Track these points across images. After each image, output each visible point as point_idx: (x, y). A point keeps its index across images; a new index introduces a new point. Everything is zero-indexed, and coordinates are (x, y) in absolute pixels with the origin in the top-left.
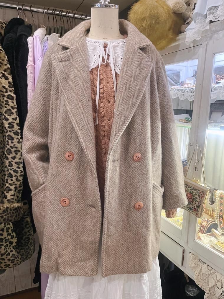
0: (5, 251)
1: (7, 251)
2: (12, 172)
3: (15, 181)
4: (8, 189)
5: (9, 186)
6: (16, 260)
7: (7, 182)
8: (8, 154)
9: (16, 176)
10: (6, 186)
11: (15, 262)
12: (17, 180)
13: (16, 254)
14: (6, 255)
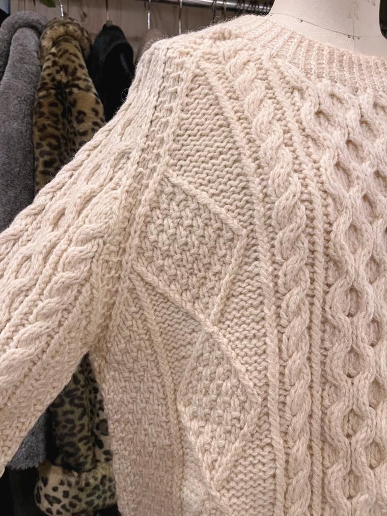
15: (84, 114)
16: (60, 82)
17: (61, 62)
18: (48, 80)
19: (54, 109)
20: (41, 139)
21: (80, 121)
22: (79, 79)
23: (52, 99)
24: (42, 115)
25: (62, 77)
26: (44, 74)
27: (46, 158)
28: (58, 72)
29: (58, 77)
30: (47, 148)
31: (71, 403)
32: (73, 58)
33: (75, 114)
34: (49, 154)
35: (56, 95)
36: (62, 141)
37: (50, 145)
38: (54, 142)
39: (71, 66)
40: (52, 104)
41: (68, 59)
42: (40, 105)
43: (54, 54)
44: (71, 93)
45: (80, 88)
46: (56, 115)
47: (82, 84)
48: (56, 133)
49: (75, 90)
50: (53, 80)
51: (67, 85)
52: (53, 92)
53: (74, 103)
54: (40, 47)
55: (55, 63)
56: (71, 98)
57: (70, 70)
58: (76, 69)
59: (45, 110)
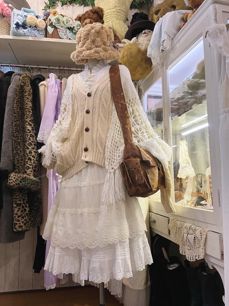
0: (21, 214)
1: (22, 215)
2: (31, 157)
3: (32, 163)
4: (28, 167)
5: (29, 166)
6: (27, 224)
7: (27, 163)
8: (29, 146)
9: (33, 160)
10: (27, 166)
11: (27, 225)
12: (34, 163)
13: (28, 220)
14: (21, 217)
15: (26, 91)
16: (22, 85)
17: (23, 81)
18: (19, 85)
19: (20, 90)
20: (16, 96)
21: (25, 93)
22: (26, 84)
23: (20, 88)
24: (17, 92)
25: (23, 84)
26: (19, 84)
27: (17, 100)
28: (22, 83)
29: (22, 84)
30: (17, 98)
31: (18, 156)
32: (26, 80)
33: (24, 91)
34: (18, 99)
35: (21, 88)
36: (21, 97)
37: (18, 98)
38: (19, 97)
39: (25, 82)
40: (19, 89)
41: (25, 80)
42: (17, 90)
43: (22, 80)
44: (24, 87)
45: (26, 86)
46: (20, 92)
47: (27, 85)
48: (20, 95)
49: (25, 86)
50: (20, 85)
51: (24, 86)
52: (20, 87)
53: (24, 89)
54: (19, 79)
55: (21, 81)
56: (24, 88)
57: (25, 83)
58: (26, 82)
59: (18, 91)
